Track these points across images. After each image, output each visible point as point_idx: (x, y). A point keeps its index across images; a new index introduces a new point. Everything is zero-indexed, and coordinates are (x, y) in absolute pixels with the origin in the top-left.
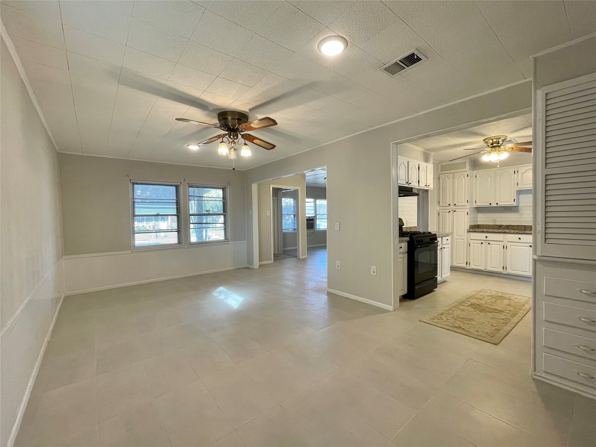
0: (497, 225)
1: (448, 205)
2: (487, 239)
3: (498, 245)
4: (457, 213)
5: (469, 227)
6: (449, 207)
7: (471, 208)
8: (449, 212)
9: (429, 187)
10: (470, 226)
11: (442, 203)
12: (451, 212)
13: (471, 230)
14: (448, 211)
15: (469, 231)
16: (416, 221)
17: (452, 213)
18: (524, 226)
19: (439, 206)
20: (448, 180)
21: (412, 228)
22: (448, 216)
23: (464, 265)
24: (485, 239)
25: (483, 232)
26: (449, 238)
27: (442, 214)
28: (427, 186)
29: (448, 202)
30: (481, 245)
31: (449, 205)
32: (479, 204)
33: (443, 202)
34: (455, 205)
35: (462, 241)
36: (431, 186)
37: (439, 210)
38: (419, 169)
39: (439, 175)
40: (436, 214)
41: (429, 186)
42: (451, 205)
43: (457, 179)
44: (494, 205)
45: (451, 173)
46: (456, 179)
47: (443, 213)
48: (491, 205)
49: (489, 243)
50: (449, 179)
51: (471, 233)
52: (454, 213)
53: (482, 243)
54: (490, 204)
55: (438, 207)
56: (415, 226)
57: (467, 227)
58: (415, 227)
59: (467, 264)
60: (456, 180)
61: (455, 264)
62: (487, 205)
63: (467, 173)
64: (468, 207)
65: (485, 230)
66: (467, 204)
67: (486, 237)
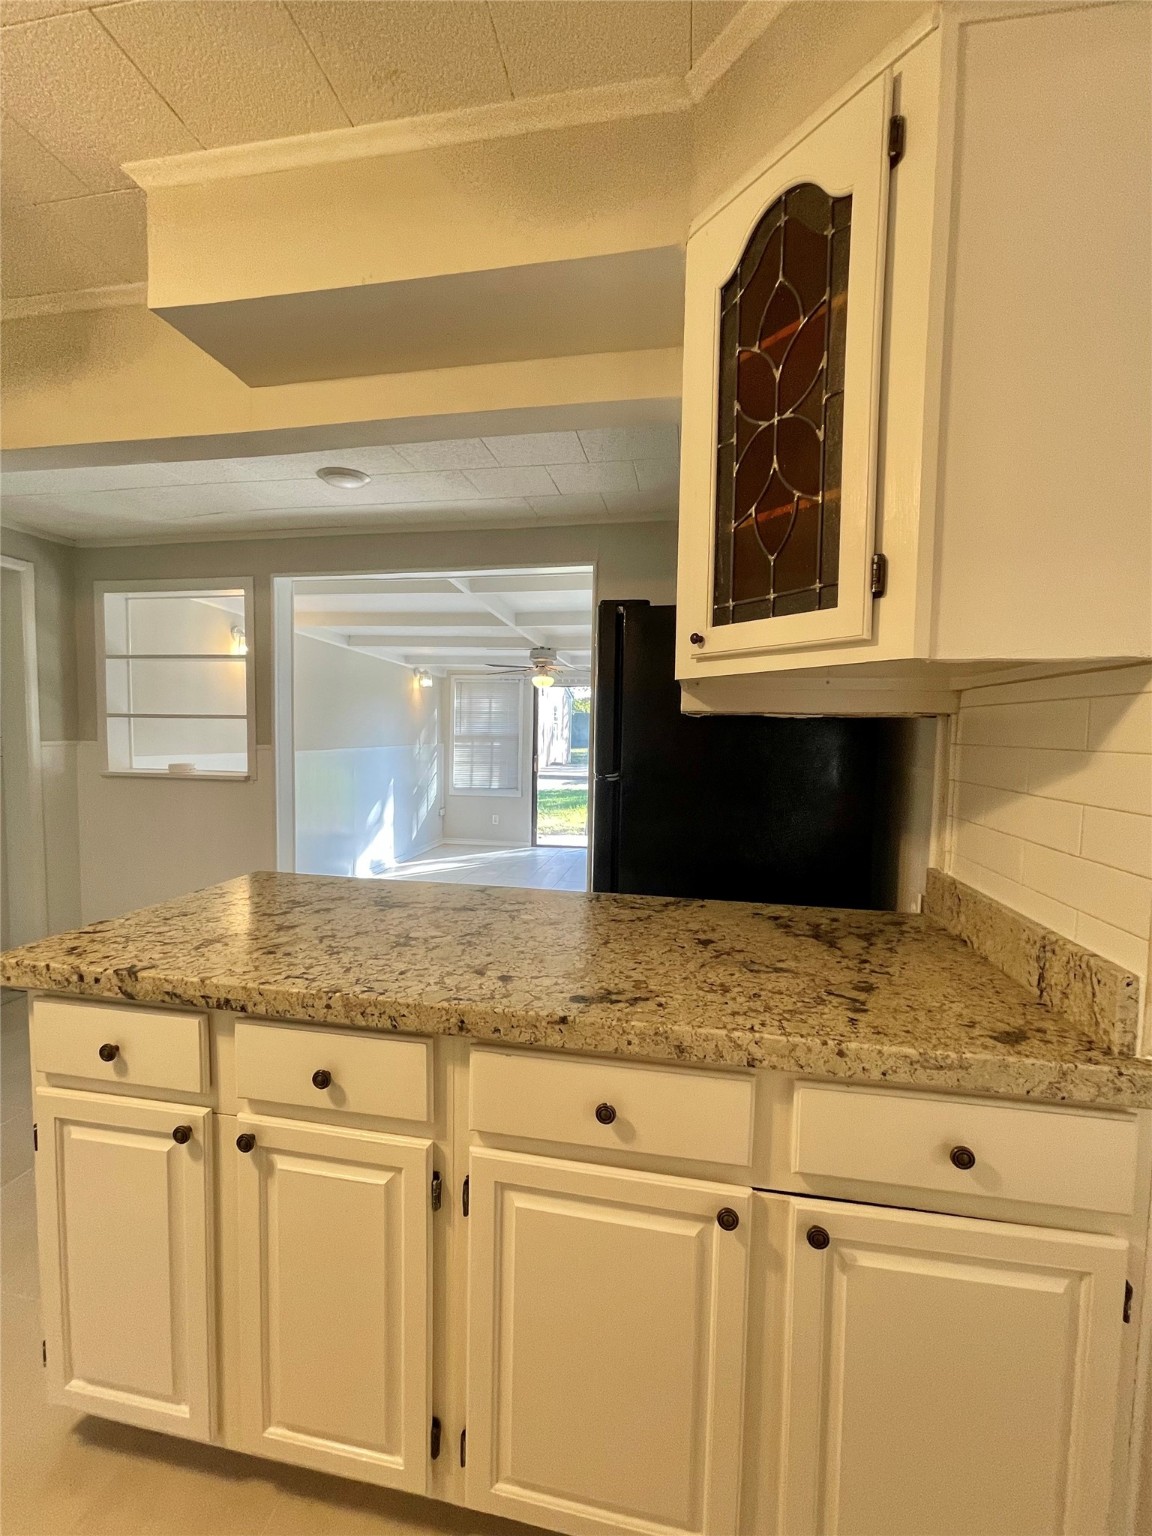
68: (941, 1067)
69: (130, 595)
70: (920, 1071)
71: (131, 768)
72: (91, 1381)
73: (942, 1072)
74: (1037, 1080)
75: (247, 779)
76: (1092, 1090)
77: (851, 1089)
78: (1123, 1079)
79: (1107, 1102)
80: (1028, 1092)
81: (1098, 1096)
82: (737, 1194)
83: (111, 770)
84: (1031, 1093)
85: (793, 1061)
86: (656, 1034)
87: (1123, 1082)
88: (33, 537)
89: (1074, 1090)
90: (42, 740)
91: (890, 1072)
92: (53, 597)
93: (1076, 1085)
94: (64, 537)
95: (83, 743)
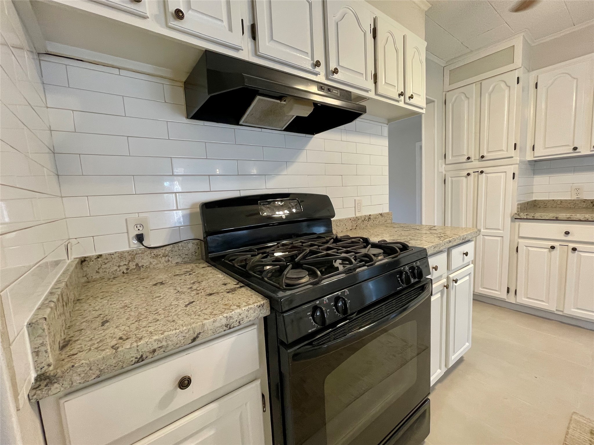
0: (585, 201)
1: (465, 161)
2: (569, 238)
4: (487, 178)
5: (518, 208)
6: (468, 165)
7: (521, 162)
8: (469, 174)
10: (518, 205)
11: (453, 156)
12: (472, 174)
13: (523, 215)
14: (466, 173)
15: (516, 218)
16: (385, 199)
17: (474, 179)
19: (445, 164)
20: (466, 102)
21: (372, 217)
22: (465, 185)
23: (502, 294)
24: (563, 237)
25: (557, 219)
26: (469, 247)
27: (452, 181)
28: (408, 95)
29: (465, 152)
30: (550, 251)
31: (469, 158)
32: (541, 152)
33: (454, 154)
34: (483, 157)
35: (498, 240)
36: (420, 101)
37: (444, 172)
38: (375, 37)
39: (446, 94)
40: (437, 183)
41: (411, 97)
42: (473, 159)
43: (490, 95)
44: (584, 151)
45: (474, 84)
46: (487, 95)
47: (454, 179)
48: (577, 151)
49: (574, 249)
50: (468, 98)
51: (521, 223)
52: (480, 176)
53: (553, 248)
54: (575, 149)
55: (444, 166)
56: (380, 212)
57: (512, 208)
58: (381, 214)
59: (508, 291)
60: (486, 98)
61: (481, 290)
62: (566, 151)
63: (516, 74)
64: (517, 160)
65: (563, 215)
66: (511, 153)
67: (567, 233)
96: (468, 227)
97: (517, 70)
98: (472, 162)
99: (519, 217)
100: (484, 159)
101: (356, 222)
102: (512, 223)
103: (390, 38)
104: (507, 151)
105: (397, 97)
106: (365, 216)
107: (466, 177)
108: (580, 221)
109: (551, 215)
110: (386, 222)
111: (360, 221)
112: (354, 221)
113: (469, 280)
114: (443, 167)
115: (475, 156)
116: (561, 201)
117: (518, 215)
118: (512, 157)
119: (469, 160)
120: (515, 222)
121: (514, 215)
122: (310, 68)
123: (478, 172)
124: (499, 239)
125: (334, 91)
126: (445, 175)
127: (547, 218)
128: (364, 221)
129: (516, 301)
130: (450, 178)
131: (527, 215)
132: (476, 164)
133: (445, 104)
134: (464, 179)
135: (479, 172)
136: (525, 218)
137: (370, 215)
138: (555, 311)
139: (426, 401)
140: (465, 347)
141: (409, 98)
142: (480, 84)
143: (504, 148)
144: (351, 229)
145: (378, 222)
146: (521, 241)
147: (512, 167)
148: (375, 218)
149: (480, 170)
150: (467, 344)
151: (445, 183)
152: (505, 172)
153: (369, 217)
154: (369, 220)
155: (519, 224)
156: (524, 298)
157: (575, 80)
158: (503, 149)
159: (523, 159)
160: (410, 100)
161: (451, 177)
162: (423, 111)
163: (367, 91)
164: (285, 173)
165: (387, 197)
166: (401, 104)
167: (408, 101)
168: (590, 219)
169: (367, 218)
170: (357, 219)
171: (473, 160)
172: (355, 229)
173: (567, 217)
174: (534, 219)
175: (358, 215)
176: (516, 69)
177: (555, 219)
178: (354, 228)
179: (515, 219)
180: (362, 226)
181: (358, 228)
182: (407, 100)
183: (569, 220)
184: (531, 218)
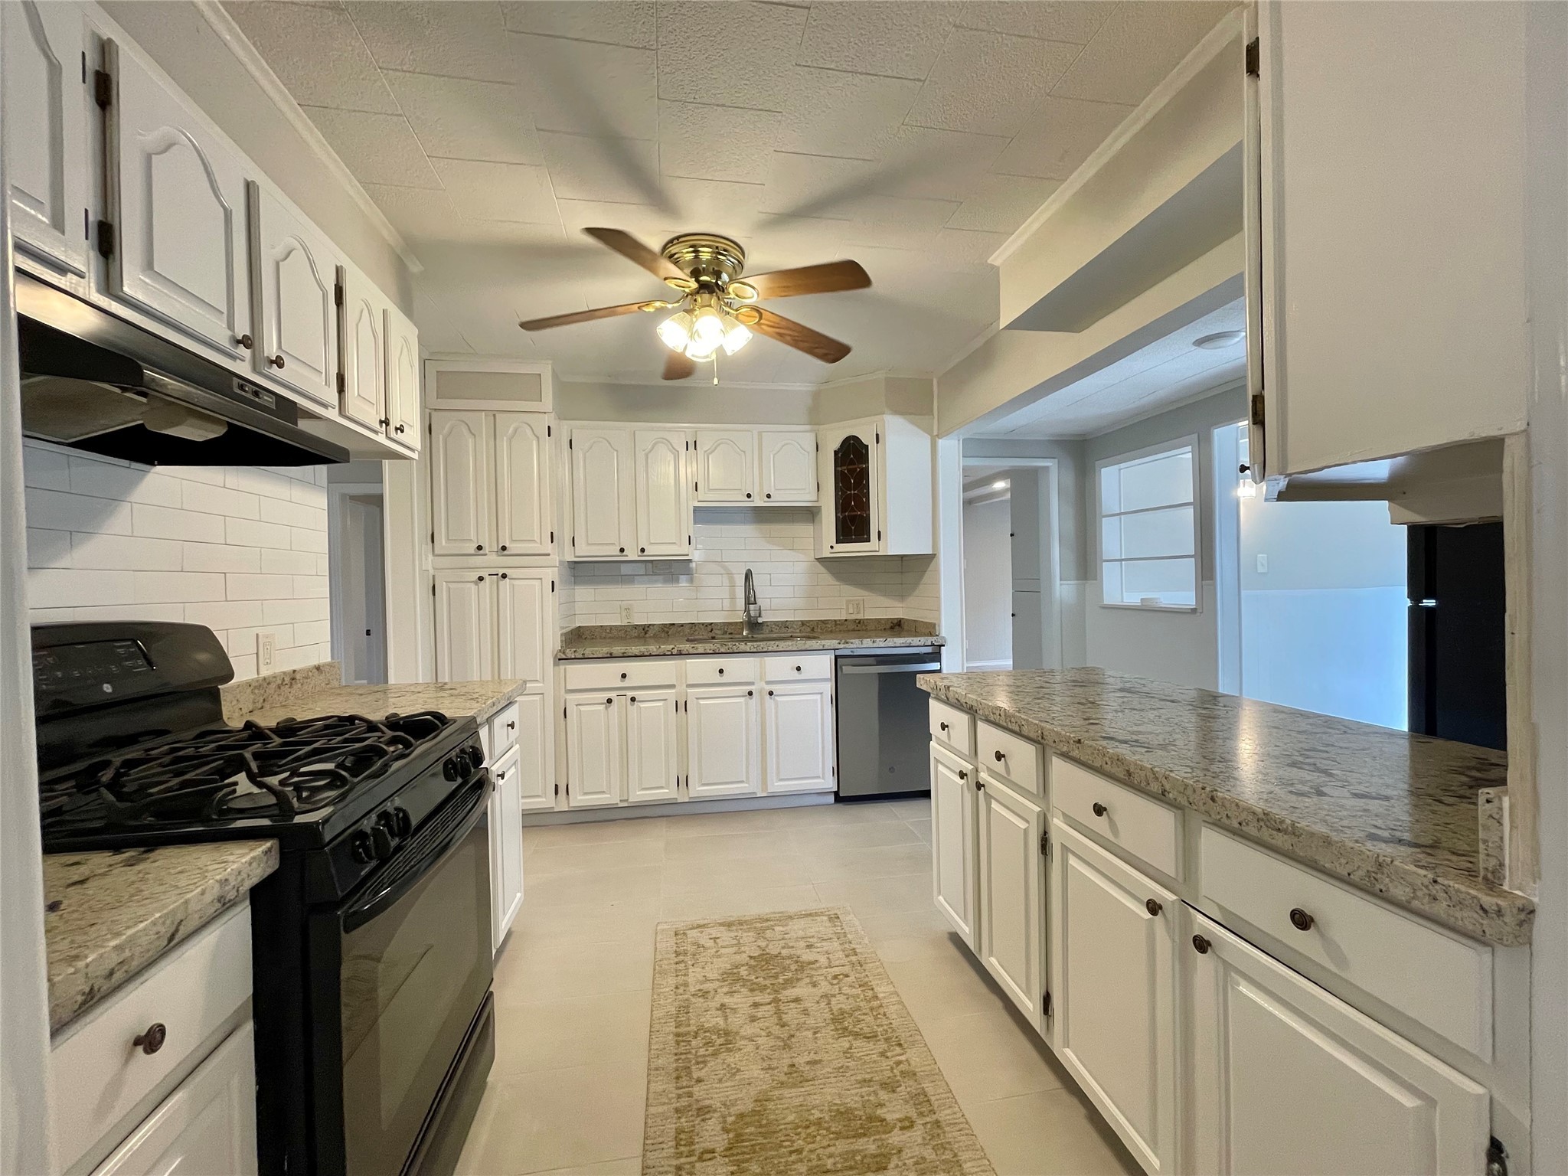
0: (636, 627)
1: (473, 552)
2: (627, 683)
3: (660, 704)
4: (514, 588)
5: (562, 641)
6: (478, 560)
7: (561, 563)
8: (481, 579)
9: (399, 436)
10: (562, 635)
11: (448, 539)
12: (487, 578)
13: (570, 654)
14: (475, 576)
15: (561, 659)
17: (491, 588)
18: (706, 625)
19: (434, 555)
20: (472, 443)
22: (474, 597)
23: (548, 800)
24: (619, 683)
25: (611, 657)
27: (448, 590)
28: (392, 427)
29: (473, 536)
30: (606, 707)
31: (480, 548)
32: (585, 550)
33: (450, 538)
34: (504, 548)
35: (536, 700)
36: (412, 436)
37: (432, 572)
38: (339, 304)
39: (430, 414)
40: (421, 592)
41: (401, 429)
42: (486, 550)
43: (510, 440)
44: (632, 555)
45: (483, 413)
46: (505, 438)
47: (452, 586)
48: (624, 553)
49: (633, 699)
50: (474, 434)
51: (567, 667)
52: (502, 583)
53: (609, 701)
54: (622, 550)
55: (430, 557)
56: (316, 663)
57: (553, 641)
59: (557, 792)
60: (503, 445)
62: (612, 552)
63: (547, 420)
64: (555, 559)
65: (617, 650)
66: (548, 547)
67: (624, 676)
68: (1279, 829)
69: (1122, 465)
70: (1264, 829)
71: (1122, 602)
72: (945, 900)
73: (1281, 834)
74: (1357, 866)
75: (1194, 611)
76: (1407, 890)
77: (1235, 837)
78: (1437, 887)
79: (1422, 907)
80: (1349, 874)
81: (1413, 898)
82: (1167, 896)
83: (1105, 603)
84: (1352, 876)
85: (1185, 798)
86: (1118, 759)
87: (1436, 890)
88: (1056, 441)
89: (1390, 885)
90: (1061, 580)
91: (1244, 824)
92: (1070, 479)
93: (1392, 881)
94: (1078, 435)
95: (1090, 582)
96: (483, 679)
97: (546, 415)
98: (486, 555)
99: (564, 657)
100: (505, 552)
101: (262, 692)
102: (557, 668)
103: (366, 312)
104: (541, 544)
105: (377, 426)
106: (284, 673)
107: (476, 583)
108: (636, 656)
109: (604, 650)
110: (328, 686)
111: (273, 686)
112: (260, 687)
113: (516, 774)
114: (430, 560)
115: (490, 546)
116: (611, 627)
117: (564, 653)
118: (549, 555)
119: (481, 552)
120: (558, 665)
121: (556, 655)
122: (225, 343)
123: (497, 575)
124: (537, 698)
125: (265, 398)
126: (434, 576)
127: (600, 656)
128: (282, 688)
129: (569, 807)
130: (444, 583)
131: (575, 652)
132: (492, 560)
133: (430, 433)
134: (473, 586)
135: (500, 575)
136: (573, 657)
137: (294, 671)
138: (619, 802)
139: (489, 997)
140: (516, 900)
141: (397, 429)
142: (493, 418)
143: (536, 537)
144: (251, 709)
145: (311, 686)
146: (569, 697)
147: (549, 570)
148: (307, 678)
149: (501, 572)
150: (519, 895)
151: (434, 594)
152: (541, 579)
153: (293, 677)
154: (291, 684)
155: (565, 669)
156: (580, 795)
157: (615, 453)
158: (535, 539)
159: (562, 559)
160: (397, 433)
161: (446, 582)
162: (415, 456)
163: (325, 406)
164: (65, 562)
165: (327, 625)
166: (381, 439)
167: (395, 434)
168: (646, 654)
169: (287, 680)
170: (266, 682)
171: (487, 552)
172: (262, 708)
173: (623, 651)
174: (585, 658)
175: (265, 672)
176: (545, 413)
177: (609, 655)
178: (260, 706)
179: (559, 659)
180: (277, 698)
181: (267, 706)
182: (393, 434)
183: (625, 656)
184: (581, 656)
